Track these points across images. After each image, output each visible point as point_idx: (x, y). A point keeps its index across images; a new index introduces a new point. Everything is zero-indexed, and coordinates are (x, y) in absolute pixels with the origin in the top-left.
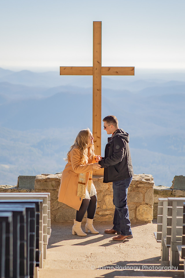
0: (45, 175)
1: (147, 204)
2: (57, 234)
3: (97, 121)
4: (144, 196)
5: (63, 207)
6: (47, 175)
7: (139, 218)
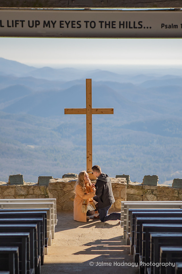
0: (56, 179)
1: (122, 198)
2: (63, 219)
3: (89, 144)
4: (120, 193)
5: (67, 200)
6: (57, 179)
7: (117, 207)
